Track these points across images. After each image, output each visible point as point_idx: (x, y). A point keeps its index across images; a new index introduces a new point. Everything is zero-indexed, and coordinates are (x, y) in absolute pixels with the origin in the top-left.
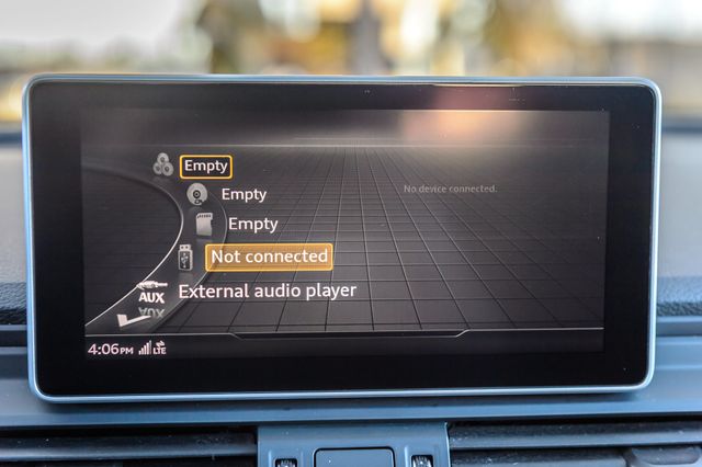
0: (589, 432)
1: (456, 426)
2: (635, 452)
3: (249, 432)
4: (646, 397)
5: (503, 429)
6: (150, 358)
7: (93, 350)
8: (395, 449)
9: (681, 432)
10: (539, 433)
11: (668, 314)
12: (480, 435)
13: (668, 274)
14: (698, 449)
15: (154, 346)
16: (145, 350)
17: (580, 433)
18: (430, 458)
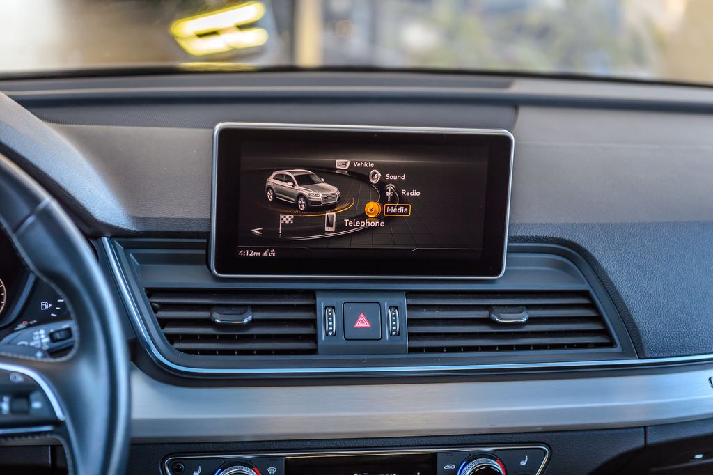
0: (473, 298)
1: (410, 294)
2: (494, 308)
3: (311, 294)
4: (502, 281)
5: (432, 295)
6: (268, 257)
7: (241, 253)
8: (382, 303)
9: (517, 299)
10: (449, 298)
11: (515, 242)
12: (421, 298)
13: (517, 221)
14: (524, 308)
15: (270, 252)
16: (265, 254)
17: (468, 298)
18: (397, 308)
